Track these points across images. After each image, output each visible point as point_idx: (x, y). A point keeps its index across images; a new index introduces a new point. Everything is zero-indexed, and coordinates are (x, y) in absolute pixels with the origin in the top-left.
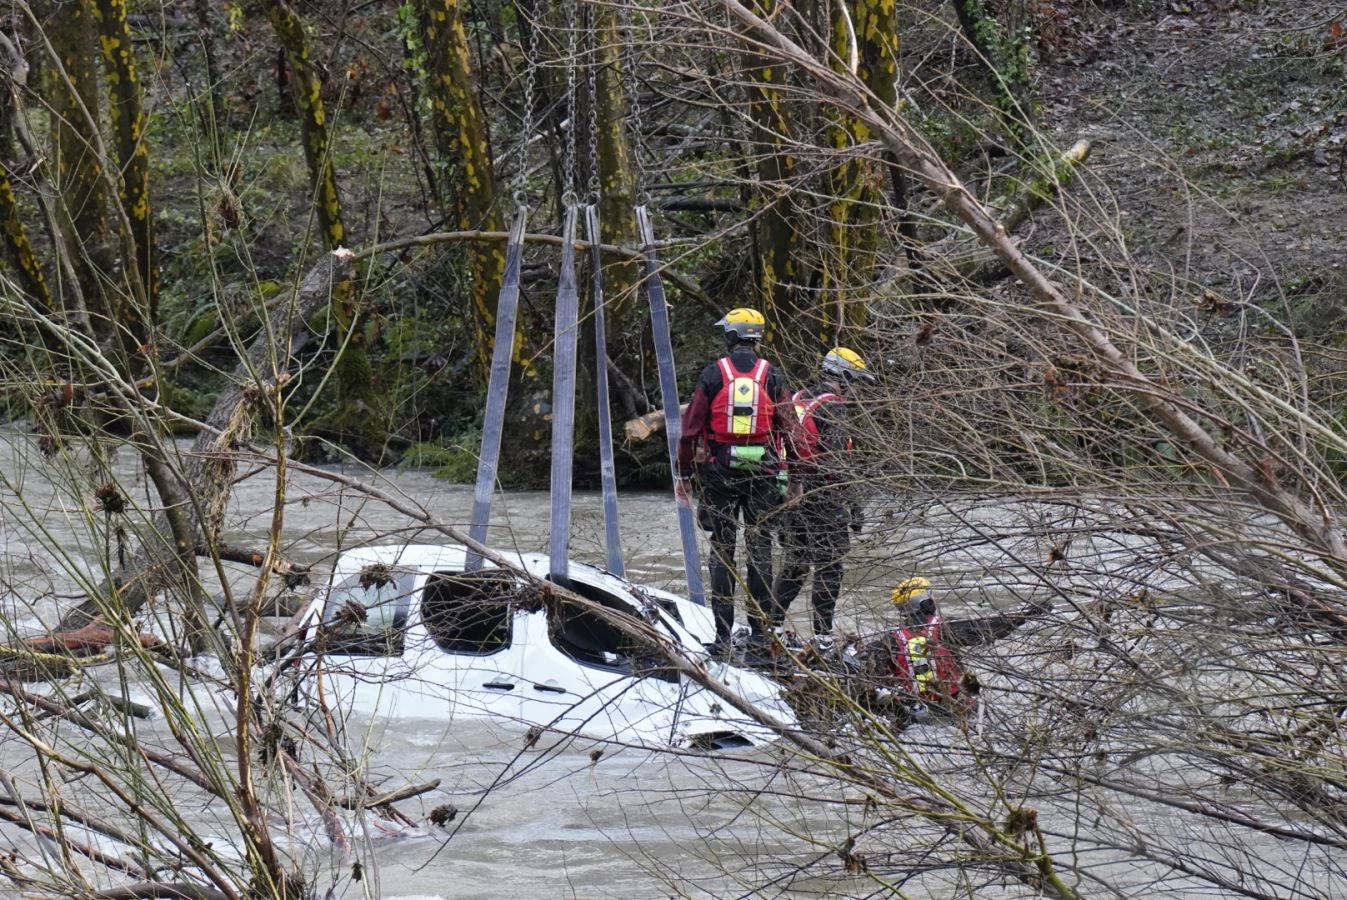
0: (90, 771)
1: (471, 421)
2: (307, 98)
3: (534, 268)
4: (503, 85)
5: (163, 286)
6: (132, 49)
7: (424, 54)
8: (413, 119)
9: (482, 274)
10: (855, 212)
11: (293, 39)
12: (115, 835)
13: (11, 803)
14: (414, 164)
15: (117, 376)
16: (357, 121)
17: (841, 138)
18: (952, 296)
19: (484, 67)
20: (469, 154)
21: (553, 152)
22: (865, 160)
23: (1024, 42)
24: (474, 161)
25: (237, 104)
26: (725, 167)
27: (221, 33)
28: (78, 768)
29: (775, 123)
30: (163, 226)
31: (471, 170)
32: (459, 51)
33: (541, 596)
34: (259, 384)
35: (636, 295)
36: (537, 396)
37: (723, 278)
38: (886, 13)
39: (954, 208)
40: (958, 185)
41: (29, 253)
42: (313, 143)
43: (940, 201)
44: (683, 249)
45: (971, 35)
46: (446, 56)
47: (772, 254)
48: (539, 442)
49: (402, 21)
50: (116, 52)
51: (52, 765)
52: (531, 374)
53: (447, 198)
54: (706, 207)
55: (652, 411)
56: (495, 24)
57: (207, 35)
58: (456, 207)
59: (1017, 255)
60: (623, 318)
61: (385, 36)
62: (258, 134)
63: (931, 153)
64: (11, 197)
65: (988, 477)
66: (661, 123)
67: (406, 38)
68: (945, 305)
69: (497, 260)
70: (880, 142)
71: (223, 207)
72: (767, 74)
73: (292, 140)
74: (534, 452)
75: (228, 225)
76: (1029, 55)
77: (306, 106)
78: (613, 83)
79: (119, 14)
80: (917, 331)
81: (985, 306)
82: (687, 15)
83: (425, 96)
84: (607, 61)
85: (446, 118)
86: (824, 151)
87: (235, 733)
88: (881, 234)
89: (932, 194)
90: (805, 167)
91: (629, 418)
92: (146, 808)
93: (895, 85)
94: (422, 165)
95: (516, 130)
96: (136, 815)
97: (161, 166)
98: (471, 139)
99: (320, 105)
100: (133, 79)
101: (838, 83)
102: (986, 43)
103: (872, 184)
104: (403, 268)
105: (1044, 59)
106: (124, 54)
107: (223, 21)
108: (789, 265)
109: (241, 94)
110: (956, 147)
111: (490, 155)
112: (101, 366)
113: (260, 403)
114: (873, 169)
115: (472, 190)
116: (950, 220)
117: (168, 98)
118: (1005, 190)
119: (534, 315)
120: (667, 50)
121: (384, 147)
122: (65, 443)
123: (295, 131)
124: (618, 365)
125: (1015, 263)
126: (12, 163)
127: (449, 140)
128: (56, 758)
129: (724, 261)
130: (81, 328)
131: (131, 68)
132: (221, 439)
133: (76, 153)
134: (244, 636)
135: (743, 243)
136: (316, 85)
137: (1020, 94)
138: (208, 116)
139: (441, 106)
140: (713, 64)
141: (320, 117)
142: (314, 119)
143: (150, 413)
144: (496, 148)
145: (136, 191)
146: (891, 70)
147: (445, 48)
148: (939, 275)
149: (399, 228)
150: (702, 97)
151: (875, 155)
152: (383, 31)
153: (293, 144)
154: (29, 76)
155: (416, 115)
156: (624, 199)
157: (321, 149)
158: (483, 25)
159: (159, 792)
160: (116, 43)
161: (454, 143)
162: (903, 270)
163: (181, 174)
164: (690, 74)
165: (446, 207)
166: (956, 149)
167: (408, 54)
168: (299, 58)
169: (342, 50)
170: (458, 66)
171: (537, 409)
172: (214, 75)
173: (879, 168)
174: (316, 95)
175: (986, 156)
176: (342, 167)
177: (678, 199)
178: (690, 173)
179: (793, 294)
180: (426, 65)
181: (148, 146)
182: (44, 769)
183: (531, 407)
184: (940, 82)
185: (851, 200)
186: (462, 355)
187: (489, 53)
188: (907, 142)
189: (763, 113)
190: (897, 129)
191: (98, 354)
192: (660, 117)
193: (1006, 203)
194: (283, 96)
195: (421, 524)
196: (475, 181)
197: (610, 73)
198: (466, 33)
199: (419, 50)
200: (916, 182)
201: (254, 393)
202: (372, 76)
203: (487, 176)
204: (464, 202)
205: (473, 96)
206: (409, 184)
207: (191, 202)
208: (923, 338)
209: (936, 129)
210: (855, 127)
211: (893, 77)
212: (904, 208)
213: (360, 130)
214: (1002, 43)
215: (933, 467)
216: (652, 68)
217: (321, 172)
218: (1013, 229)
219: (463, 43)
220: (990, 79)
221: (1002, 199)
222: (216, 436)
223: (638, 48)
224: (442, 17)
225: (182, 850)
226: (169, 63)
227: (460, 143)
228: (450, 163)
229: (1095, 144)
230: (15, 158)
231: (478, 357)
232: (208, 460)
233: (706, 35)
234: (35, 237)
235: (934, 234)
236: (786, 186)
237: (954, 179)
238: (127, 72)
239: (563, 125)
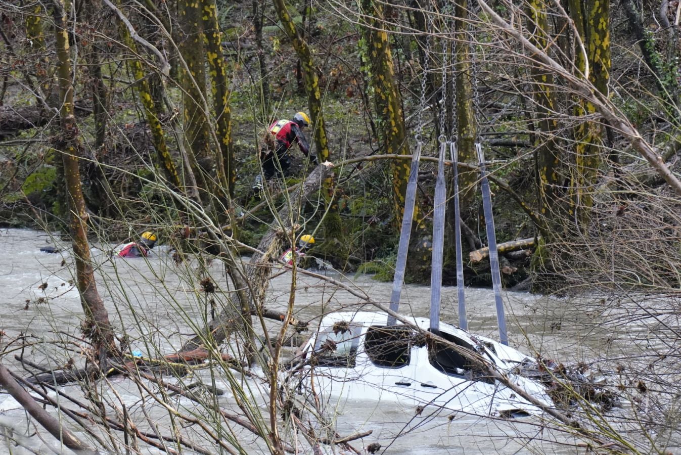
0: (195, 422)
1: (392, 250)
2: (311, 86)
3: (424, 173)
4: (410, 81)
5: (237, 179)
6: (223, 59)
7: (371, 65)
8: (365, 97)
9: (398, 176)
10: (588, 149)
11: (305, 55)
13: (156, 437)
14: (365, 120)
15: (212, 224)
16: (337, 97)
17: (581, 112)
18: (634, 192)
19: (401, 72)
20: (393, 115)
21: (435, 115)
22: (592, 122)
24: (395, 119)
25: (276, 88)
26: (522, 124)
27: (269, 52)
28: (189, 421)
29: (547, 104)
30: (238, 149)
31: (393, 123)
32: (388, 63)
33: (425, 339)
34: (284, 229)
35: (476, 188)
36: (425, 238)
37: (521, 181)
38: (605, 48)
39: (636, 147)
40: (639, 136)
41: (170, 161)
42: (314, 108)
43: (631, 145)
44: (500, 165)
45: (648, 60)
46: (382, 65)
47: (545, 169)
48: (426, 261)
49: (360, 48)
50: (215, 60)
51: (177, 419)
52: (422, 227)
53: (381, 138)
54: (512, 145)
55: (483, 247)
56: (407, 50)
57: (261, 53)
58: (386, 142)
59: (668, 172)
60: (469, 200)
61: (351, 55)
62: (287, 103)
63: (625, 120)
64: (161, 132)
65: (652, 283)
66: (490, 102)
67: (362, 56)
68: (632, 196)
69: (406, 170)
70: (599, 114)
71: (267, 139)
72: (544, 78)
73: (304, 106)
74: (423, 267)
75: (269, 148)
76: (677, 71)
77: (311, 89)
78: (466, 81)
79: (217, 41)
80: (617, 209)
81: (651, 197)
82: (503, 48)
83: (371, 86)
84: (463, 70)
85: (381, 97)
86: (571, 117)
87: (269, 404)
88: (599, 160)
89: (627, 140)
90: (562, 125)
91: (472, 250)
93: (608, 85)
94: (369, 120)
95: (417, 104)
96: (218, 445)
97: (237, 118)
98: (394, 108)
99: (318, 89)
100: (224, 74)
101: (578, 83)
102: (655, 64)
103: (595, 135)
104: (358, 172)
106: (219, 61)
107: (270, 46)
108: (554, 175)
109: (278, 83)
110: (639, 117)
111: (403, 116)
112: (205, 218)
113: (284, 239)
114: (596, 127)
115: (394, 133)
116: (636, 154)
117: (241, 84)
118: (664, 139)
119: (424, 197)
120: (494, 65)
121: (350, 111)
122: (186, 257)
123: (305, 102)
124: (466, 223)
125: (667, 176)
126: (162, 115)
127: (383, 108)
128: (179, 416)
129: (521, 172)
130: (195, 199)
131: (223, 68)
132: (264, 257)
133: (195, 112)
134: (274, 355)
135: (531, 163)
136: (316, 79)
137: (672, 91)
138: (260, 94)
139: (379, 91)
140: (517, 72)
141: (317, 95)
142: (315, 96)
143: (228, 243)
144: (406, 113)
145: (224, 130)
146: (605, 77)
147: (382, 60)
148: (630, 182)
149: (358, 152)
150: (511, 89)
151: (597, 120)
152: (350, 52)
153: (304, 109)
154: (171, 72)
155: (366, 95)
156: (471, 139)
157: (318, 111)
158: (401, 51)
159: (230, 434)
160: (215, 56)
161: (385, 110)
162: (610, 178)
163: (247, 123)
164: (505, 77)
165: (380, 142)
166: (639, 118)
167: (363, 64)
168: (307, 66)
169: (329, 62)
170: (387, 71)
171: (425, 245)
172: (264, 73)
174: (316, 84)
175: (654, 122)
176: (328, 120)
177: (498, 140)
178: (504, 127)
179: (554, 190)
180: (372, 70)
181: (230, 108)
182: (173, 421)
183: (422, 244)
184: (632, 84)
185: (586, 143)
186: (388, 217)
187: (404, 65)
188: (613, 114)
189: (540, 98)
190: (609, 108)
191: (203, 212)
192: (490, 98)
193: (664, 146)
194: (299, 84)
195: (365, 301)
196: (395, 129)
197: (464, 76)
198: (392, 54)
199: (368, 63)
200: (619, 134)
201: (281, 234)
202: (344, 75)
203: (402, 127)
204: (389, 140)
205: (395, 86)
206: (362, 130)
207: (251, 136)
208: (620, 213)
209: (630, 108)
210: (587, 106)
211: (606, 81)
212: (612, 147)
213: (338, 102)
214: (664, 65)
215: (624, 278)
216: (486, 74)
217: (317, 122)
218: (667, 159)
219: (391, 59)
220: (656, 83)
221: (663, 143)
222: (262, 255)
223: (478, 63)
224: (380, 46)
226: (242, 66)
227: (388, 110)
228: (383, 120)
230: (164, 113)
231: (396, 218)
232: (258, 267)
233: (512, 58)
234: (173, 153)
235: (627, 161)
236: (551, 135)
237: (637, 133)
238: (221, 71)
239: (440, 102)
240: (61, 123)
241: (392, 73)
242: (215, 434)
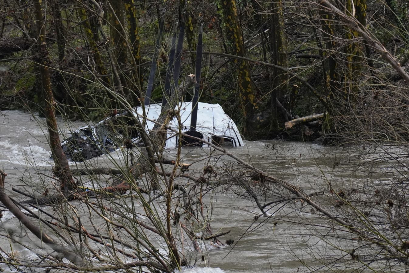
0: (121, 227)
1: (238, 122)
2: (187, 23)
3: (257, 76)
4: (247, 19)
5: (145, 80)
6: (134, 7)
7: (223, 10)
8: (220, 29)
9: (241, 77)
10: (354, 59)
12: (130, 247)
13: (98, 237)
14: (220, 43)
15: (130, 107)
17: (350, 36)
18: (384, 85)
19: (241, 14)
20: (237, 40)
21: (262, 40)
22: (357, 43)
23: (406, 7)
24: (238, 42)
26: (315, 44)
27: (161, 3)
28: (118, 226)
29: (330, 32)
30: (144, 61)
31: (237, 45)
32: (233, 9)
33: (259, 175)
34: (173, 110)
35: (288, 84)
36: (258, 114)
37: (315, 79)
39: (385, 57)
40: (386, 51)
41: (104, 69)
42: (189, 36)
43: (381, 56)
44: (302, 70)
45: (389, 5)
46: (230, 10)
47: (329, 71)
48: (259, 128)
50: (129, 8)
51: (111, 226)
52: (256, 107)
54: (309, 57)
55: (293, 119)
57: (157, 3)
59: (404, 72)
60: (284, 90)
61: (211, 4)
63: (378, 41)
64: (98, 52)
65: (395, 140)
66: (295, 31)
67: (217, 5)
68: (381, 87)
69: (246, 73)
70: (362, 38)
71: (162, 55)
72: (327, 16)
74: (257, 131)
75: (164, 61)
76: (407, 11)
77: (187, 25)
78: (280, 19)
80: (373, 95)
81: (394, 88)
83: (223, 22)
84: (279, 12)
85: (230, 29)
86: (345, 40)
87: (166, 217)
88: (362, 66)
89: (378, 54)
90: (339, 45)
91: (286, 121)
92: (139, 239)
93: (366, 20)
94: (223, 43)
95: (251, 33)
96: (136, 241)
97: (144, 43)
98: (238, 36)
99: (192, 25)
100: (135, 17)
101: (349, 19)
102: (394, 7)
103: (360, 50)
104: (218, 75)
106: (132, 9)
108: (334, 75)
109: (167, 21)
110: (385, 39)
111: (244, 41)
112: (126, 104)
113: (174, 116)
114: (360, 46)
115: (238, 51)
116: (383, 62)
117: (145, 22)
118: (400, 53)
119: (257, 89)
120: (297, 9)
121: (211, 38)
124: (282, 105)
125: (404, 75)
126: (98, 42)
127: (231, 36)
128: (112, 224)
129: (315, 73)
130: (120, 92)
131: (134, 13)
132: (162, 127)
133: (118, 39)
134: (169, 186)
135: (321, 68)
136: (190, 19)
137: (404, 23)
138: (157, 28)
139: (228, 25)
140: (310, 13)
142: (190, 29)
144: (245, 39)
145: (136, 50)
146: (364, 15)
147: (229, 8)
148: (380, 78)
149: (216, 63)
150: (308, 23)
151: (360, 41)
152: (210, 3)
154: (104, 15)
155: (220, 28)
156: (284, 54)
157: (192, 38)
158: (240, 1)
159: (142, 233)
160: (129, 6)
161: (232, 38)
162: (369, 77)
163: (150, 46)
164: (303, 16)
166: (385, 40)
167: (218, 9)
169: (198, 8)
170: (233, 13)
171: (258, 118)
172: (159, 16)
173: (361, 45)
174: (190, 21)
175: (394, 42)
177: (301, 54)
178: (304, 46)
179: (336, 84)
180: (223, 13)
181: (139, 37)
182: (108, 226)
183: (256, 118)
184: (380, 20)
185: (353, 55)
186: (235, 102)
187: (243, 9)
188: (370, 37)
189: (326, 28)
190: (367, 34)
191: (125, 100)
192: (295, 29)
193: (401, 56)
195: (223, 153)
196: (239, 48)
197: (279, 16)
198: (236, 3)
199: (221, 8)
200: (373, 50)
201: (172, 113)
202: (207, 16)
203: (242, 47)
205: (238, 22)
206: (218, 50)
207: (152, 54)
208: (376, 98)
209: (379, 34)
210: (354, 33)
211: (365, 18)
212: (370, 57)
214: (399, 7)
215: (378, 137)
216: (292, 14)
217: (192, 45)
218: (403, 64)
219: (235, 6)
220: (395, 19)
221: (400, 55)
222: (160, 126)
223: (288, 8)
225: (150, 251)
226: (145, 12)
227: (234, 37)
228: (231, 43)
230: (99, 40)
231: (240, 102)
232: (158, 133)
233: (308, 5)
234: (105, 64)
235: (379, 66)
236: (333, 51)
237: (385, 49)
238: (133, 15)
239: (265, 31)
240: (38, 47)
241: (236, 14)
242: (134, 234)
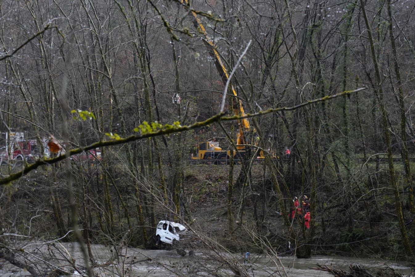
7: (138, 211)
11: (126, 210)
14: (137, 221)
21: (149, 220)
25: (121, 216)
56: (144, 209)
61: (134, 210)
62: (123, 219)
75: (122, 227)
76: (190, 211)
83: (138, 215)
84: (154, 212)
85: (140, 217)
95: (146, 218)
97: (115, 221)
98: (142, 219)
99: (129, 216)
101: (175, 214)
105: (192, 212)
107: (120, 209)
113: (124, 242)
117: (115, 216)
121: (134, 220)
122: (107, 246)
123: (127, 218)
131: (112, 213)
132: (121, 245)
133: (108, 220)
143: (115, 243)
145: (113, 224)
157: (129, 220)
169: (131, 211)
172: (119, 214)
191: (110, 238)
193: (189, 224)
194: (125, 215)
207: (118, 225)
213: (132, 218)
214: (188, 210)
219: (141, 210)
224: (139, 208)
226: (115, 212)
228: (140, 221)
229: (196, 219)
241: (142, 213)
